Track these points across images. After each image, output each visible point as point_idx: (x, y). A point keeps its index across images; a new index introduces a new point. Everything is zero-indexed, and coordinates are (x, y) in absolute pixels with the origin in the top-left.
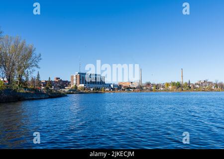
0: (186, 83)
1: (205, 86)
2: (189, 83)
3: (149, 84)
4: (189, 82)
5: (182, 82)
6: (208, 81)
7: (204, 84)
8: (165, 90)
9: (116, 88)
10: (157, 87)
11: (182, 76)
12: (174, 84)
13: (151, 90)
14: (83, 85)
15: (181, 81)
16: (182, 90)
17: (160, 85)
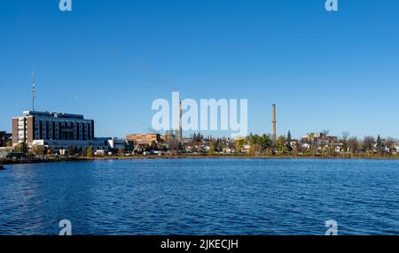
0: (282, 138)
1: (322, 146)
2: (289, 139)
3: (198, 139)
4: (289, 135)
5: (275, 135)
6: (329, 134)
7: (319, 142)
8: (236, 154)
9: (121, 148)
10: (218, 145)
11: (274, 122)
12: (254, 139)
13: (204, 153)
14: (41, 142)
15: (272, 133)
16: (274, 153)
17: (225, 141)
